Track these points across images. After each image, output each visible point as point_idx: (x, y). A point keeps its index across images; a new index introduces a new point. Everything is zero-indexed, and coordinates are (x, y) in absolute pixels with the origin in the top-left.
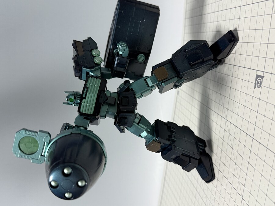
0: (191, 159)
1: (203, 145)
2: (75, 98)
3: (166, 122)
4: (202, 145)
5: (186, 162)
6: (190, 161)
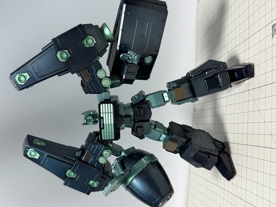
0: (210, 155)
2: (93, 118)
3: (181, 124)
4: (219, 144)
5: (205, 158)
6: (209, 157)
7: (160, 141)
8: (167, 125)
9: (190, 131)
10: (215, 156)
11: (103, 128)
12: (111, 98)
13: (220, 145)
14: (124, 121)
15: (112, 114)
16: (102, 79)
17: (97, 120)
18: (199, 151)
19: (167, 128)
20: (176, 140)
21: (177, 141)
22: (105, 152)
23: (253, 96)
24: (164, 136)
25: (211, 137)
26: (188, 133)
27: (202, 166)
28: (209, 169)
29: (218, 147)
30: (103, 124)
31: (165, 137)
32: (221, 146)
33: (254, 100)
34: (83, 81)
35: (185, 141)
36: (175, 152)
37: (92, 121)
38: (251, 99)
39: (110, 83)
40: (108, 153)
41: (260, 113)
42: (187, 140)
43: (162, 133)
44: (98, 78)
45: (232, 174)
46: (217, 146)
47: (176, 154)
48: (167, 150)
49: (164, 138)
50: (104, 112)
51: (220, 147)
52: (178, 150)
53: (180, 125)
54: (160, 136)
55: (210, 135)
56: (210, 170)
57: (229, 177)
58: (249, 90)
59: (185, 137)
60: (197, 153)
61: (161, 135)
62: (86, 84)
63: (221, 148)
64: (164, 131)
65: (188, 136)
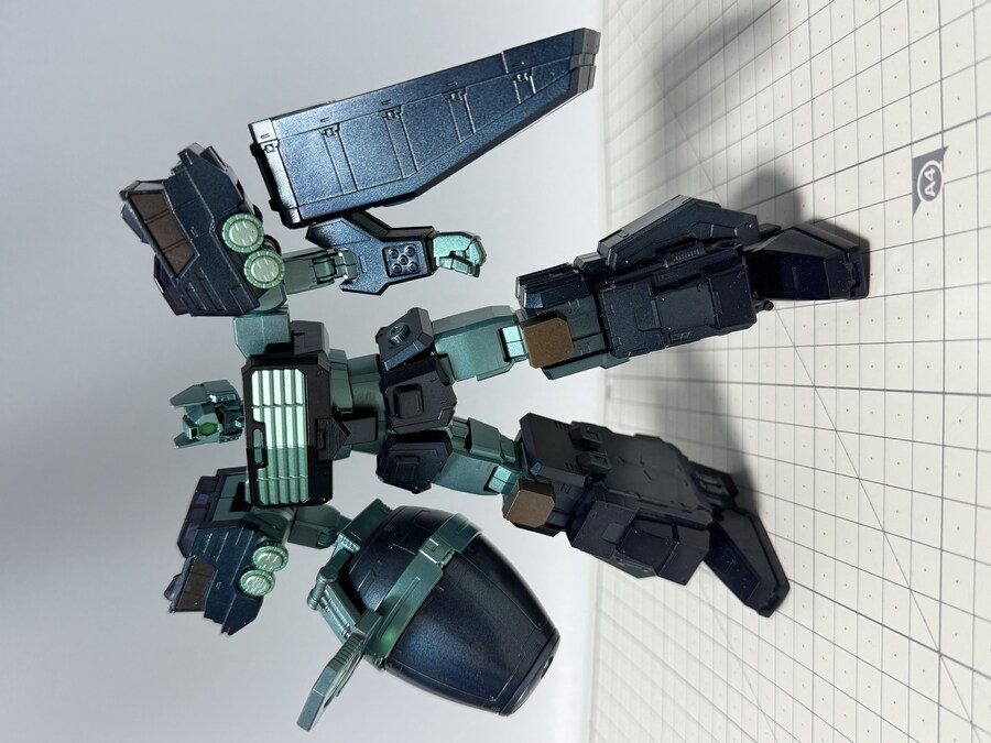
1: (721, 483)
4: (715, 482)
7: (494, 492)
8: (511, 431)
9: (600, 442)
10: (700, 528)
11: (265, 464)
12: (292, 334)
13: (719, 487)
14: (348, 433)
15: (300, 411)
16: (247, 256)
17: (238, 424)
18: (638, 517)
19: (514, 442)
20: (547, 482)
21: (550, 485)
22: (261, 555)
24: (504, 474)
25: (683, 459)
26: (591, 454)
27: (652, 570)
28: (683, 579)
29: (711, 493)
30: (265, 451)
31: (508, 476)
32: (723, 491)
34: (163, 264)
35: (582, 485)
36: (549, 529)
37: (216, 431)
39: (280, 272)
40: (272, 559)
42: (591, 478)
43: (494, 465)
44: (228, 250)
45: (776, 590)
46: (706, 491)
47: (552, 535)
48: (517, 525)
49: (506, 480)
50: (267, 401)
51: (720, 491)
52: (559, 520)
53: (564, 424)
54: (492, 475)
55: (678, 452)
56: (684, 582)
57: (766, 604)
59: (581, 470)
60: (632, 524)
61: (495, 469)
62: (177, 275)
63: (721, 496)
64: (502, 455)
65: (594, 463)
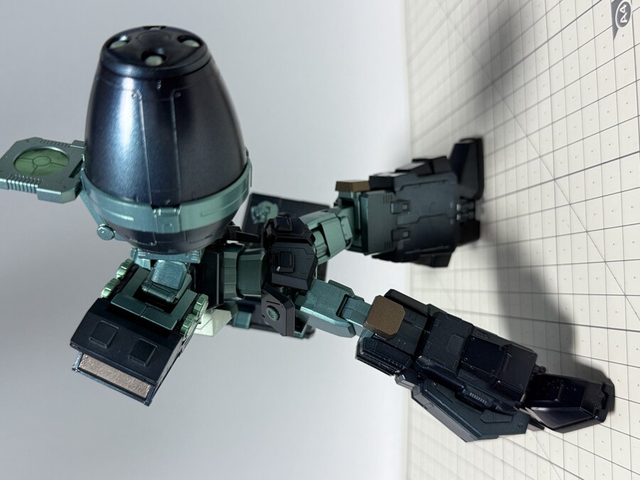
23: (567, 194)
33: (570, 204)
38: (562, 201)
41: (590, 240)
58: (555, 179)
